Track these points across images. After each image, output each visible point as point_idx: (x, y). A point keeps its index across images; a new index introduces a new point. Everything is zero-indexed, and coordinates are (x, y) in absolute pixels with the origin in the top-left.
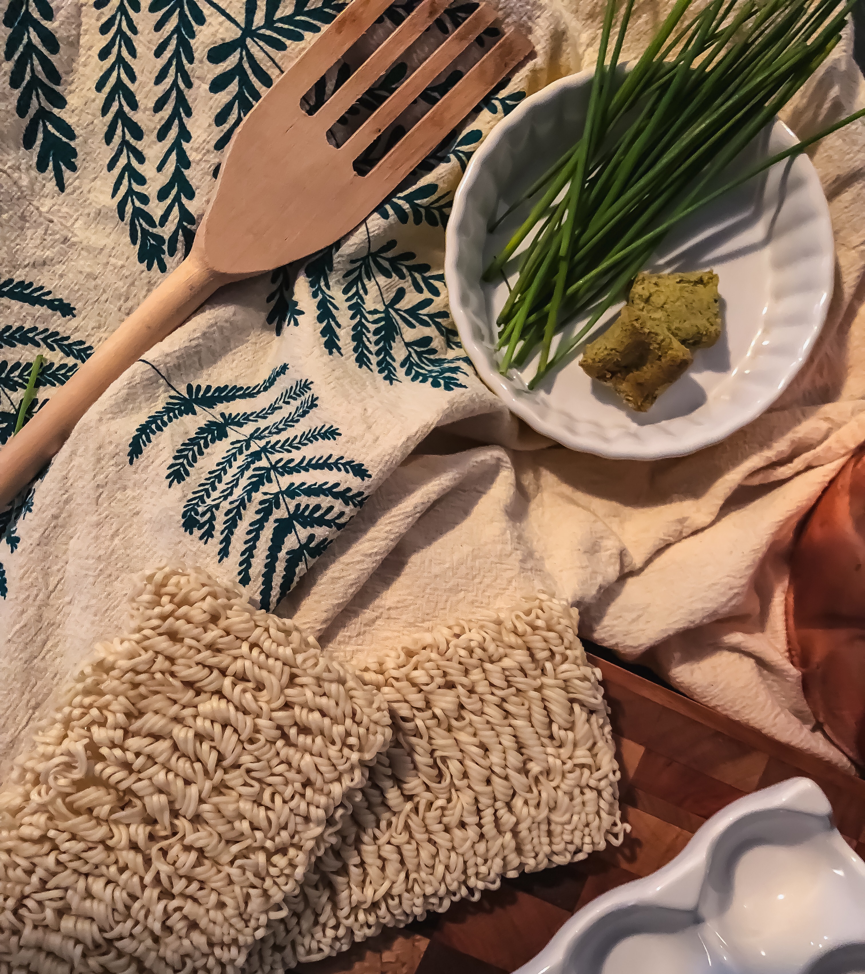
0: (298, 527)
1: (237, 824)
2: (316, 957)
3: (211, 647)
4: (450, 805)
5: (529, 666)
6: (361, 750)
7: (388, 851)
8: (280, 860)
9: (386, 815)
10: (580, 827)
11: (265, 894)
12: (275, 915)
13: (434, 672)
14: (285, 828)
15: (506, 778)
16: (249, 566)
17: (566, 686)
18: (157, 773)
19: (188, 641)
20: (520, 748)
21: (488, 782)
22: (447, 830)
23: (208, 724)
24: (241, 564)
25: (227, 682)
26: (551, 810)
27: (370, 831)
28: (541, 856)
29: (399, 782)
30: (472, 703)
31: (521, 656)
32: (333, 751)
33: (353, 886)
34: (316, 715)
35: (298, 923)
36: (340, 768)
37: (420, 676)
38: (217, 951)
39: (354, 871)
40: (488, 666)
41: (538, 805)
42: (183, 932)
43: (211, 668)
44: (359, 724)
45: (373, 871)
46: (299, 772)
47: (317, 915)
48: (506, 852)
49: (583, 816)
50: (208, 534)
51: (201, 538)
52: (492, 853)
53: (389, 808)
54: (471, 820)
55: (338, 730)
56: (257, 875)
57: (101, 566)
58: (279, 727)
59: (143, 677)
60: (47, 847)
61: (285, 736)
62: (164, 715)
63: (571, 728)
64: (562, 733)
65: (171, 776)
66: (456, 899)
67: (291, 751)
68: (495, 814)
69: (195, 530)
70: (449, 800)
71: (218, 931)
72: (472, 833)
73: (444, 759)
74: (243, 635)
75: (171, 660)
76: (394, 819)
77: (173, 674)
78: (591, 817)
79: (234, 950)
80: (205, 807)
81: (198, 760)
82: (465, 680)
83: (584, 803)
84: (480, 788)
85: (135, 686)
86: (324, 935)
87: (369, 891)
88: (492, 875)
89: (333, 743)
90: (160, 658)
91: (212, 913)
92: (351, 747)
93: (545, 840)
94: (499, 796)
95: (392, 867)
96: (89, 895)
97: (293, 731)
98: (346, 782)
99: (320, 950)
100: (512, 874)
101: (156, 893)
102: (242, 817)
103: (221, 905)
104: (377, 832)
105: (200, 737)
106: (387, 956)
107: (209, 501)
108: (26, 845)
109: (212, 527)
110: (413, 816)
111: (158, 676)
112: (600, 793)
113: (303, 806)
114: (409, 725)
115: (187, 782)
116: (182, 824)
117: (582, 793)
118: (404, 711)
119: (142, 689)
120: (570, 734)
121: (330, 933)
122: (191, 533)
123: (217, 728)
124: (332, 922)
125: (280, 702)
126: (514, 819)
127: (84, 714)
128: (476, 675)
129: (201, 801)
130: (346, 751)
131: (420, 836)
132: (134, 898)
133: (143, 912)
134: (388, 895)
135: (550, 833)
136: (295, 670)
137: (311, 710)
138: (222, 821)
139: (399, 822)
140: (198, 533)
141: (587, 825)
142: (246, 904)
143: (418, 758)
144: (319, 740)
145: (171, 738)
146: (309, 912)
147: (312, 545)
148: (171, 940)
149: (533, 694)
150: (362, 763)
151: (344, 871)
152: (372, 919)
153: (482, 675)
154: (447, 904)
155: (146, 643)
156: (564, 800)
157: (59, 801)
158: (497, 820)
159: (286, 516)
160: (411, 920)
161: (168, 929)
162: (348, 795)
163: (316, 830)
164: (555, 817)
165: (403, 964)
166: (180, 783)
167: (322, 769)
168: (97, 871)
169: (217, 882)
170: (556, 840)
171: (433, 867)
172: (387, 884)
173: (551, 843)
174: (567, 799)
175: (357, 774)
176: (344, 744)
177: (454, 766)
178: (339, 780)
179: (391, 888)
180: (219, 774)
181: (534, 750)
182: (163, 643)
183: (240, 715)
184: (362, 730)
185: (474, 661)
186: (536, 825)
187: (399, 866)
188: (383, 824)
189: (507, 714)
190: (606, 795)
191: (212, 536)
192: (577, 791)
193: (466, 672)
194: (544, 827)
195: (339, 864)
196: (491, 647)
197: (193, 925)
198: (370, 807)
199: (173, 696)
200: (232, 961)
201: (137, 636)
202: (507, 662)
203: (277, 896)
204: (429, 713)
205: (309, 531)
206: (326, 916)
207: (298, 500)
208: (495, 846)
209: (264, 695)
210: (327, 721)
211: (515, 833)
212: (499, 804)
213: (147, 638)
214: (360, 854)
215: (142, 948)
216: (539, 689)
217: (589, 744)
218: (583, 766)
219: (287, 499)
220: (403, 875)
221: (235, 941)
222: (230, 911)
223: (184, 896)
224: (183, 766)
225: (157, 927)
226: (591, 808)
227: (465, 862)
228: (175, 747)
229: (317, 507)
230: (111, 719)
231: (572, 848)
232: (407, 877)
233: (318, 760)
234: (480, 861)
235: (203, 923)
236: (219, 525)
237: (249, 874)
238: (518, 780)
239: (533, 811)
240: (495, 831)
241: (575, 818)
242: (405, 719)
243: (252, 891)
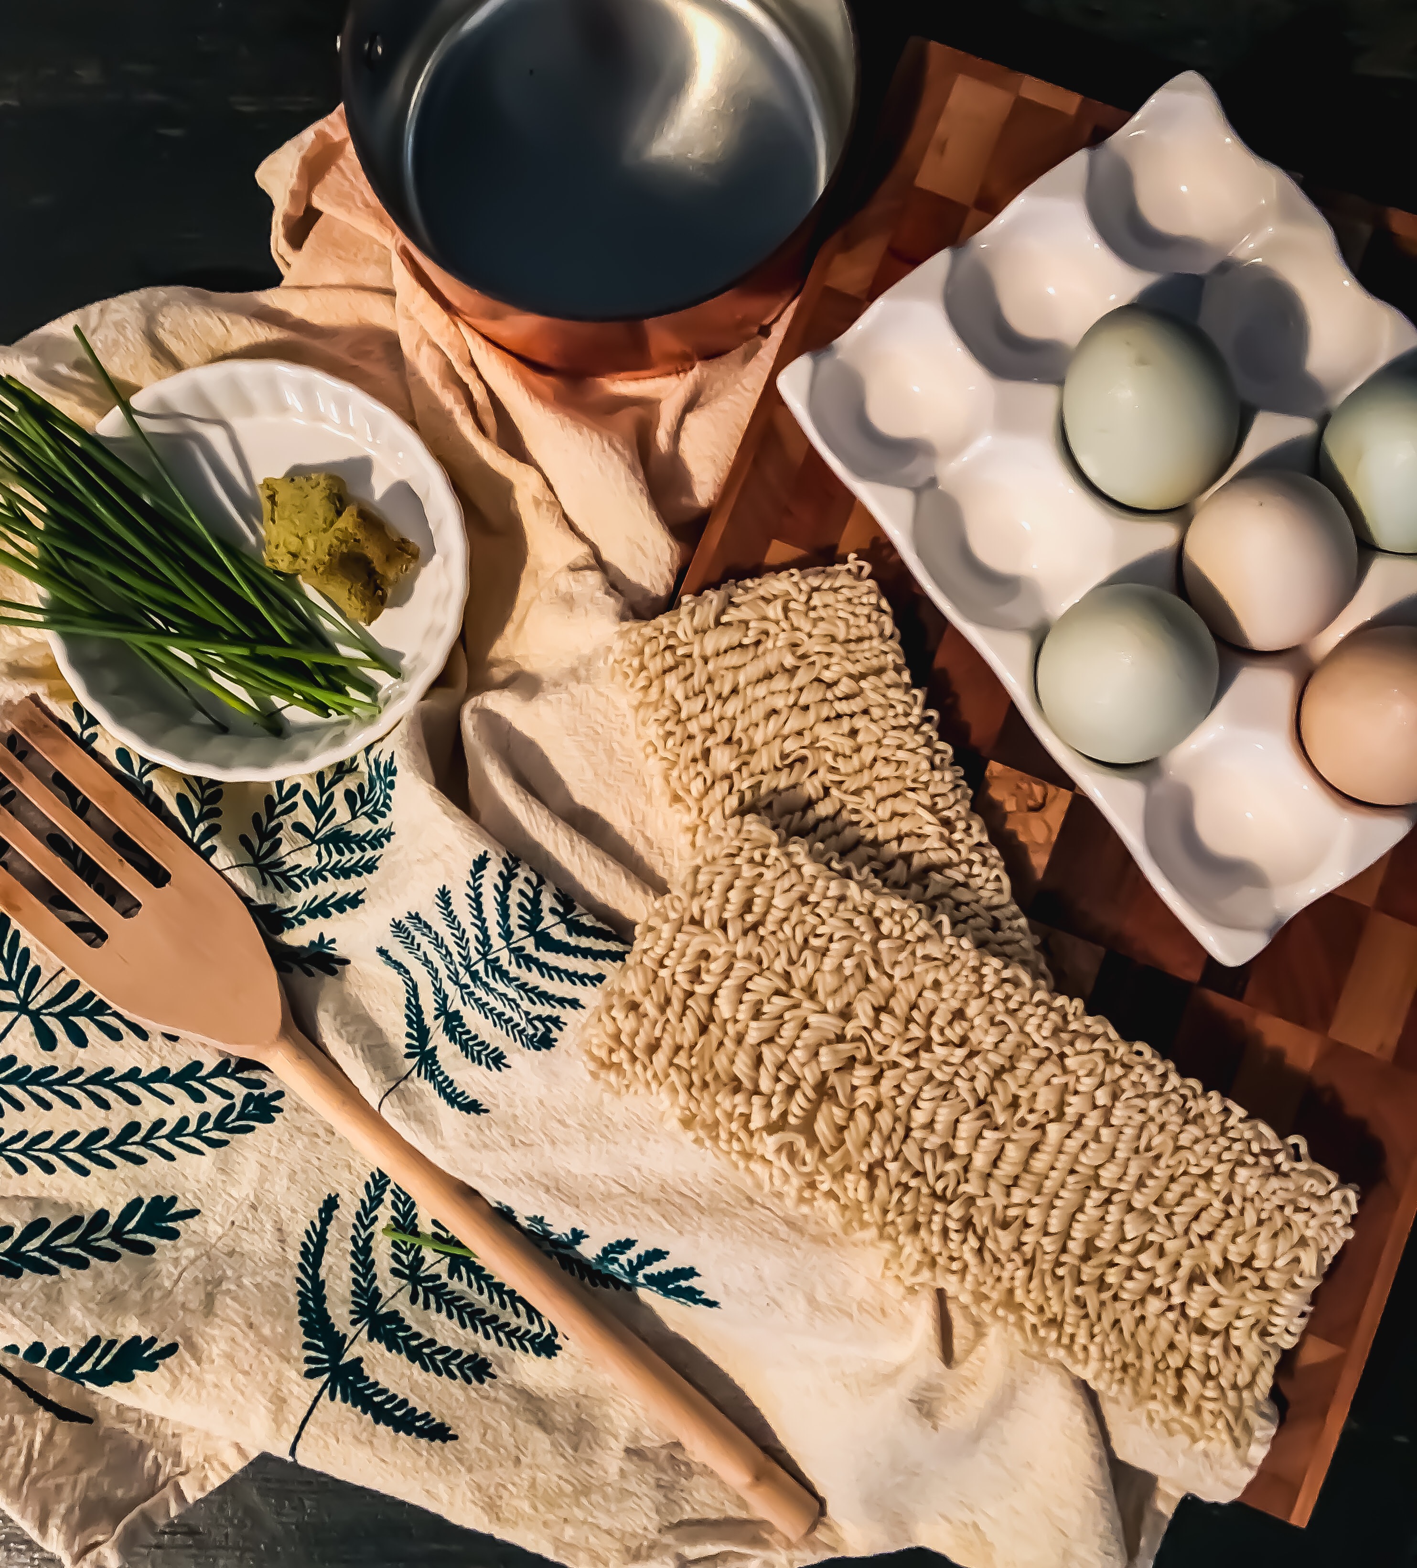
0: (542, 926)
1: (847, 972)
2: (1006, 883)
3: (662, 1010)
4: (831, 747)
5: (682, 672)
6: (767, 846)
7: (884, 811)
8: (886, 926)
9: (845, 815)
10: (850, 608)
11: (922, 940)
12: (946, 929)
13: (692, 773)
14: (850, 922)
15: (801, 690)
16: (586, 975)
17: (701, 632)
18: (796, 1058)
19: (657, 1033)
20: (769, 676)
21: (806, 708)
22: (858, 749)
23: (742, 1007)
24: (585, 984)
25: (699, 989)
26: (834, 639)
27: (862, 832)
28: (885, 648)
29: (810, 803)
30: (723, 730)
31: (671, 681)
32: (769, 875)
33: (924, 847)
34: (732, 895)
35: (967, 904)
36: (786, 867)
37: (697, 786)
38: (987, 988)
39: (907, 846)
40: (684, 715)
41: (829, 655)
42: (965, 1024)
43: (685, 1007)
44: (741, 849)
45: (906, 826)
46: (790, 909)
47: (957, 884)
48: (881, 685)
49: (839, 606)
50: (556, 1021)
51: (561, 1029)
52: (882, 700)
53: (838, 812)
54: (846, 725)
55: (748, 872)
56: (901, 949)
57: (597, 1136)
58: (745, 933)
59: (695, 1077)
60: (879, 1172)
61: (755, 927)
62: (735, 1053)
63: (746, 623)
64: (751, 633)
65: (799, 1043)
66: (935, 735)
67: (770, 918)
68: (840, 699)
69: (552, 1036)
70: (827, 749)
71: (963, 988)
72: (860, 722)
73: (784, 756)
74: (650, 975)
75: (678, 1048)
76: (849, 807)
77: (692, 1047)
78: (840, 597)
79: (985, 970)
80: (830, 1006)
81: (781, 1017)
82: (699, 739)
83: (826, 606)
84: (812, 715)
85: (705, 1085)
86: (979, 875)
87: (928, 829)
88: (906, 698)
89: (761, 875)
90: (676, 1061)
91: (945, 995)
92: (764, 857)
93: (866, 645)
94: (820, 696)
95: (900, 805)
96: (930, 1125)
97: (750, 918)
98: (800, 859)
99: (998, 878)
100: (906, 677)
101: (923, 1055)
102: (840, 967)
103: (937, 985)
104: (862, 825)
105: (757, 1015)
106: (1010, 806)
107: (523, 1024)
108: (877, 1193)
109: (549, 1018)
110: (844, 787)
111: (694, 1061)
112: (817, 589)
113: (826, 903)
114: (748, 796)
115: (806, 1026)
116: (851, 1030)
117: (814, 608)
118: (733, 802)
119: (709, 1078)
120: (752, 625)
121: (976, 870)
122: (556, 1040)
123: (747, 997)
124: (965, 868)
125: (719, 933)
126: (845, 680)
127: (739, 1139)
128: (693, 727)
129: (825, 1011)
130: (768, 861)
131: (865, 778)
132: (930, 1078)
133: (945, 1068)
134: (933, 809)
135: (860, 640)
136: (686, 919)
137: (727, 900)
138: (844, 989)
139: (852, 802)
140: (555, 1033)
141: (849, 600)
142: (936, 959)
143: (782, 785)
144: (757, 890)
145: (759, 1044)
146: (954, 893)
147: (561, 909)
148: (974, 1037)
149: (711, 666)
150: (783, 843)
151: (907, 857)
152: (961, 825)
153: (694, 721)
154: (941, 745)
155: (660, 1075)
156: (822, 628)
157: (829, 1160)
158: (847, 697)
159: (532, 939)
160: (963, 783)
161: (963, 1041)
162: (815, 856)
163: (853, 889)
164: (841, 636)
165: (1018, 787)
166: (805, 1034)
167: (787, 885)
168: (904, 1118)
169: (909, 991)
170: (866, 633)
171: (899, 763)
172: (920, 811)
173: (871, 638)
174: (821, 624)
175: (792, 848)
176: (762, 864)
177: (790, 745)
178: (799, 868)
179: (924, 807)
180: (794, 993)
181: (770, 662)
182: (661, 1058)
183: (733, 974)
184: (747, 846)
185: (678, 730)
186: (850, 656)
187: (898, 799)
188: (855, 818)
189: (735, 691)
190: (815, 582)
191: (558, 1017)
192: (812, 614)
193: (691, 737)
194: (852, 646)
195: (900, 864)
196: (664, 713)
197: (959, 1014)
198: (837, 833)
199: (715, 1044)
200: (997, 972)
201: (654, 1086)
202: (679, 696)
203: (923, 927)
204: (736, 777)
205: (546, 913)
206: (956, 875)
207: (514, 928)
208: (874, 697)
209: (713, 950)
210: (738, 883)
211: (863, 676)
212: (829, 696)
213: (655, 1076)
214: (888, 841)
215: (984, 1068)
216: (706, 661)
217: (761, 603)
218: (786, 610)
219: (514, 939)
220: (910, 794)
221: (975, 970)
222: (942, 976)
223: (929, 1024)
224: (788, 1031)
225: (961, 1053)
226: (830, 598)
227: (894, 728)
228: (770, 1040)
229: (521, 906)
230: (740, 1110)
231: (875, 616)
232: (913, 790)
233: (778, 891)
234: (891, 713)
235: (955, 1004)
236: (545, 1010)
237: (902, 957)
238: (802, 677)
239: (834, 660)
240: (858, 699)
241: (841, 614)
242: (741, 801)
243: (919, 953)
